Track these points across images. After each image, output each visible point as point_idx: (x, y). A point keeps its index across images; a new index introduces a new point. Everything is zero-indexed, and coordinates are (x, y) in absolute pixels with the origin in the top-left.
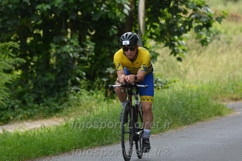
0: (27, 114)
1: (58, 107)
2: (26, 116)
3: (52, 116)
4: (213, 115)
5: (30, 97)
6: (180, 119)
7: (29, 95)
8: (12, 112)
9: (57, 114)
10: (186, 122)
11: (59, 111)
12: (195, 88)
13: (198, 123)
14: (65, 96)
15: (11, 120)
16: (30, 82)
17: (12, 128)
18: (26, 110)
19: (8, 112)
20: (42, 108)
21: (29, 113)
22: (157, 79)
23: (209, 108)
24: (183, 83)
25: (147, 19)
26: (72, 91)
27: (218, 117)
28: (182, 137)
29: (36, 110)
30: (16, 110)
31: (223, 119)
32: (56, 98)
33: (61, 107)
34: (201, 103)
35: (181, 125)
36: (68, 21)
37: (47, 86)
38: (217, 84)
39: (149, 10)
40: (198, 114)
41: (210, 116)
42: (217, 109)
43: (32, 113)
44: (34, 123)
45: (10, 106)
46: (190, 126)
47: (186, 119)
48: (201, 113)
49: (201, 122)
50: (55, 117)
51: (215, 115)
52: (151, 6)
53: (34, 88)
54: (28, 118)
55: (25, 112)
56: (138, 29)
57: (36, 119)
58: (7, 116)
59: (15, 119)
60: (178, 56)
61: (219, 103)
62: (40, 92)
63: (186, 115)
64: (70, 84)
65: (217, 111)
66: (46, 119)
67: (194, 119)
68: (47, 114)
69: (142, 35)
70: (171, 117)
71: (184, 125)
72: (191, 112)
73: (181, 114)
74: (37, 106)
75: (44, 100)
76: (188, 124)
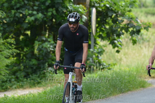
0: (19, 85)
1: (39, 81)
2: (19, 86)
3: (35, 86)
4: (139, 87)
5: (22, 74)
6: (118, 90)
7: (21, 73)
8: (10, 84)
9: (39, 85)
10: (122, 91)
11: (40, 83)
12: (127, 69)
13: (129, 92)
14: (44, 74)
15: (9, 89)
16: (21, 65)
17: (10, 94)
18: (18, 82)
19: (7, 84)
20: (29, 81)
21: (21, 84)
22: (103, 64)
23: (137, 82)
24: (120, 66)
25: (97, 25)
26: (48, 71)
27: (142, 89)
28: (119, 101)
29: (25, 82)
30: (12, 82)
31: (145, 90)
32: (38, 75)
33: (41, 81)
34: (131, 79)
35: (118, 94)
36: (46, 26)
37: (32, 68)
38: (142, 67)
39: (99, 19)
40: (129, 86)
41: (137, 88)
42: (141, 83)
43: (23, 84)
44: (24, 91)
45: (8, 79)
46: (124, 94)
47: (121, 89)
48: (131, 86)
49: (131, 92)
50: (37, 87)
51: (140, 87)
52: (100, 17)
53: (24, 69)
54: (20, 88)
55: (18, 84)
56: (91, 31)
57: (25, 89)
58: (6, 86)
59: (12, 88)
60: (116, 49)
61: (143, 79)
62: (28, 71)
63: (122, 87)
64: (47, 66)
65: (141, 84)
66: (31, 88)
67: (127, 90)
68: (32, 85)
69: (93, 36)
70: (112, 88)
71: (120, 93)
72: (125, 85)
73: (118, 86)
74: (25, 80)
75: (31, 76)
76: (123, 93)
